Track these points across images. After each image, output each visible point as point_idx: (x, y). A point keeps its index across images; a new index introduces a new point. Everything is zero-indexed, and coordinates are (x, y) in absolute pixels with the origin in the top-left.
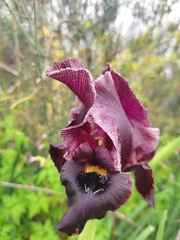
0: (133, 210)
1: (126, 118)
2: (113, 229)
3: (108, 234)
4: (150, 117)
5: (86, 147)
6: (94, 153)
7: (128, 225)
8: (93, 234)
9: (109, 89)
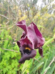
0: (39, 57)
1: (36, 36)
2: (33, 62)
3: (32, 63)
4: (42, 35)
5: (25, 43)
6: (28, 45)
7: (37, 61)
8: (27, 63)
9: (32, 28)
